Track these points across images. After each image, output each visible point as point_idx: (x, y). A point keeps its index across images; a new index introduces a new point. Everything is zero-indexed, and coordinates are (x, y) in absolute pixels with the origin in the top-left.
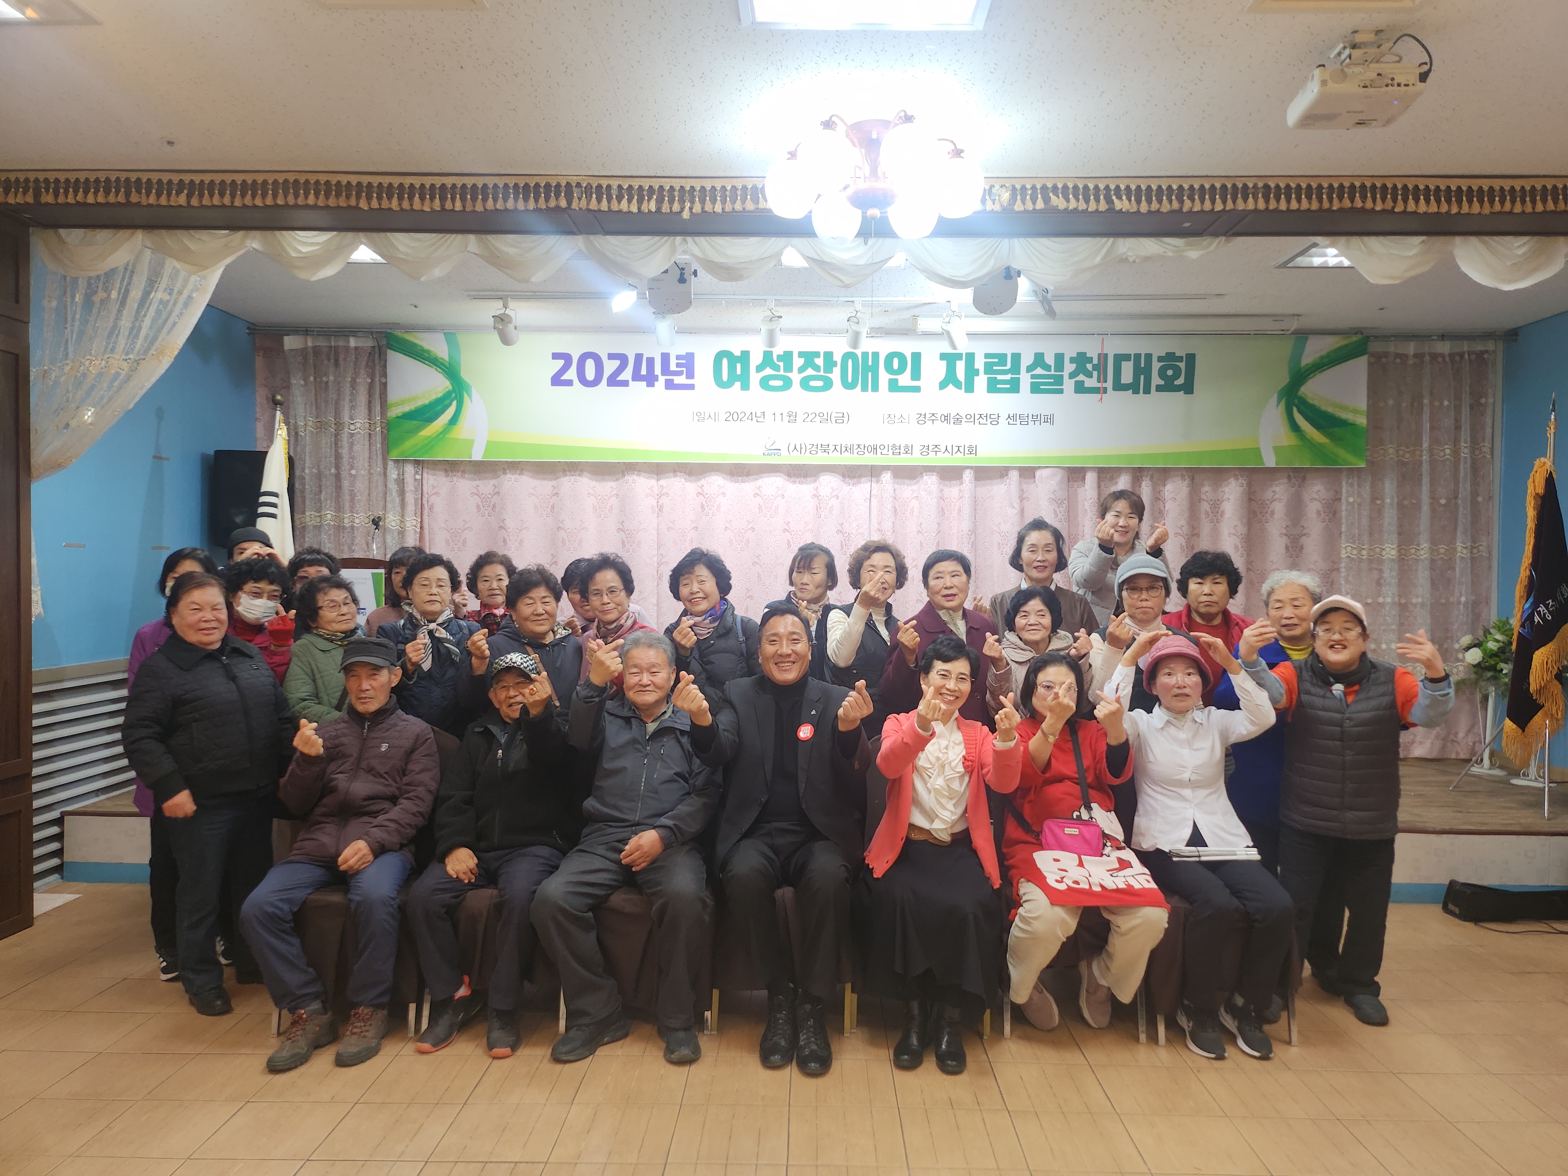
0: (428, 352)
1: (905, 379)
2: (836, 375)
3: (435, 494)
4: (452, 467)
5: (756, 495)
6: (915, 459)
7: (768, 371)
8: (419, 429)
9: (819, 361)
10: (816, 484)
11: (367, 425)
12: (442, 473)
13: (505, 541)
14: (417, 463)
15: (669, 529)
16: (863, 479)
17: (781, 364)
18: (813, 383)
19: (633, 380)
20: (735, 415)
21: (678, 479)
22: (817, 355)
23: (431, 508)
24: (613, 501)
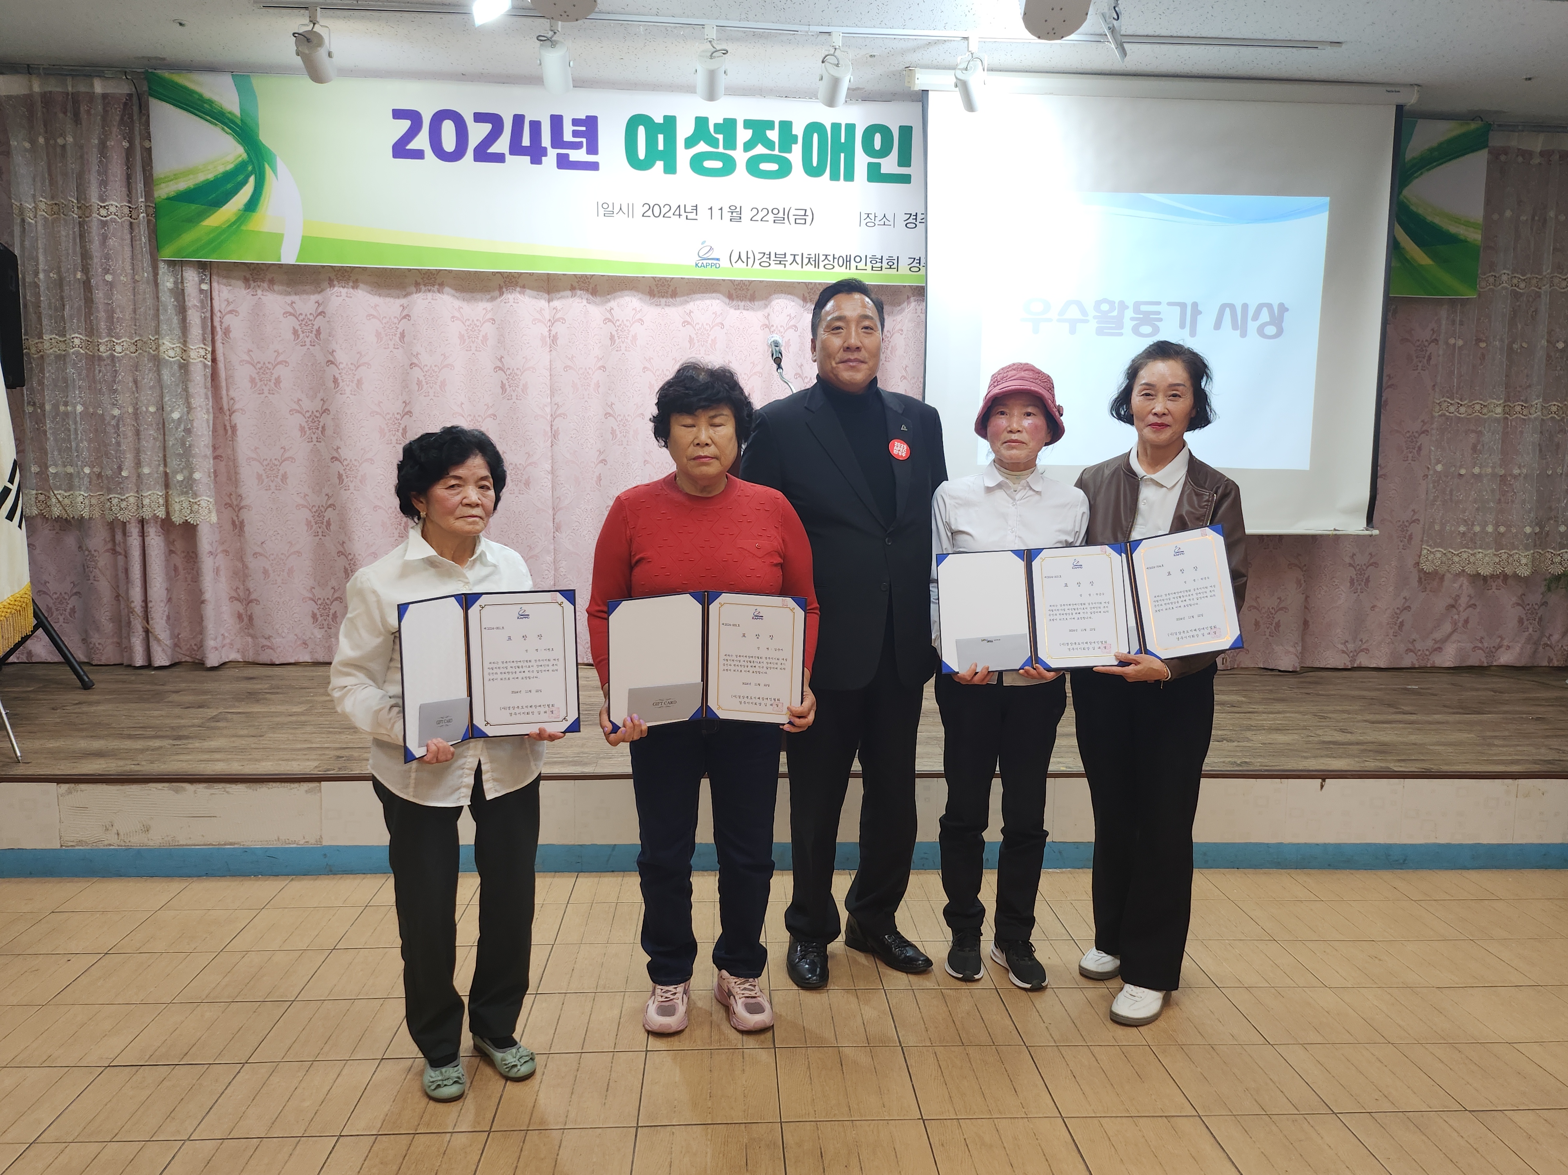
0: (210, 102)
1: (889, 164)
2: (795, 155)
3: (231, 312)
4: (255, 275)
5: (686, 323)
6: (901, 275)
8: (201, 216)
10: (768, 310)
11: (126, 210)
12: (240, 283)
13: (335, 381)
14: (203, 267)
15: (566, 368)
17: (720, 137)
18: (764, 166)
19: (512, 153)
20: (657, 209)
21: (576, 300)
22: (770, 125)
23: (227, 332)
24: (488, 329)
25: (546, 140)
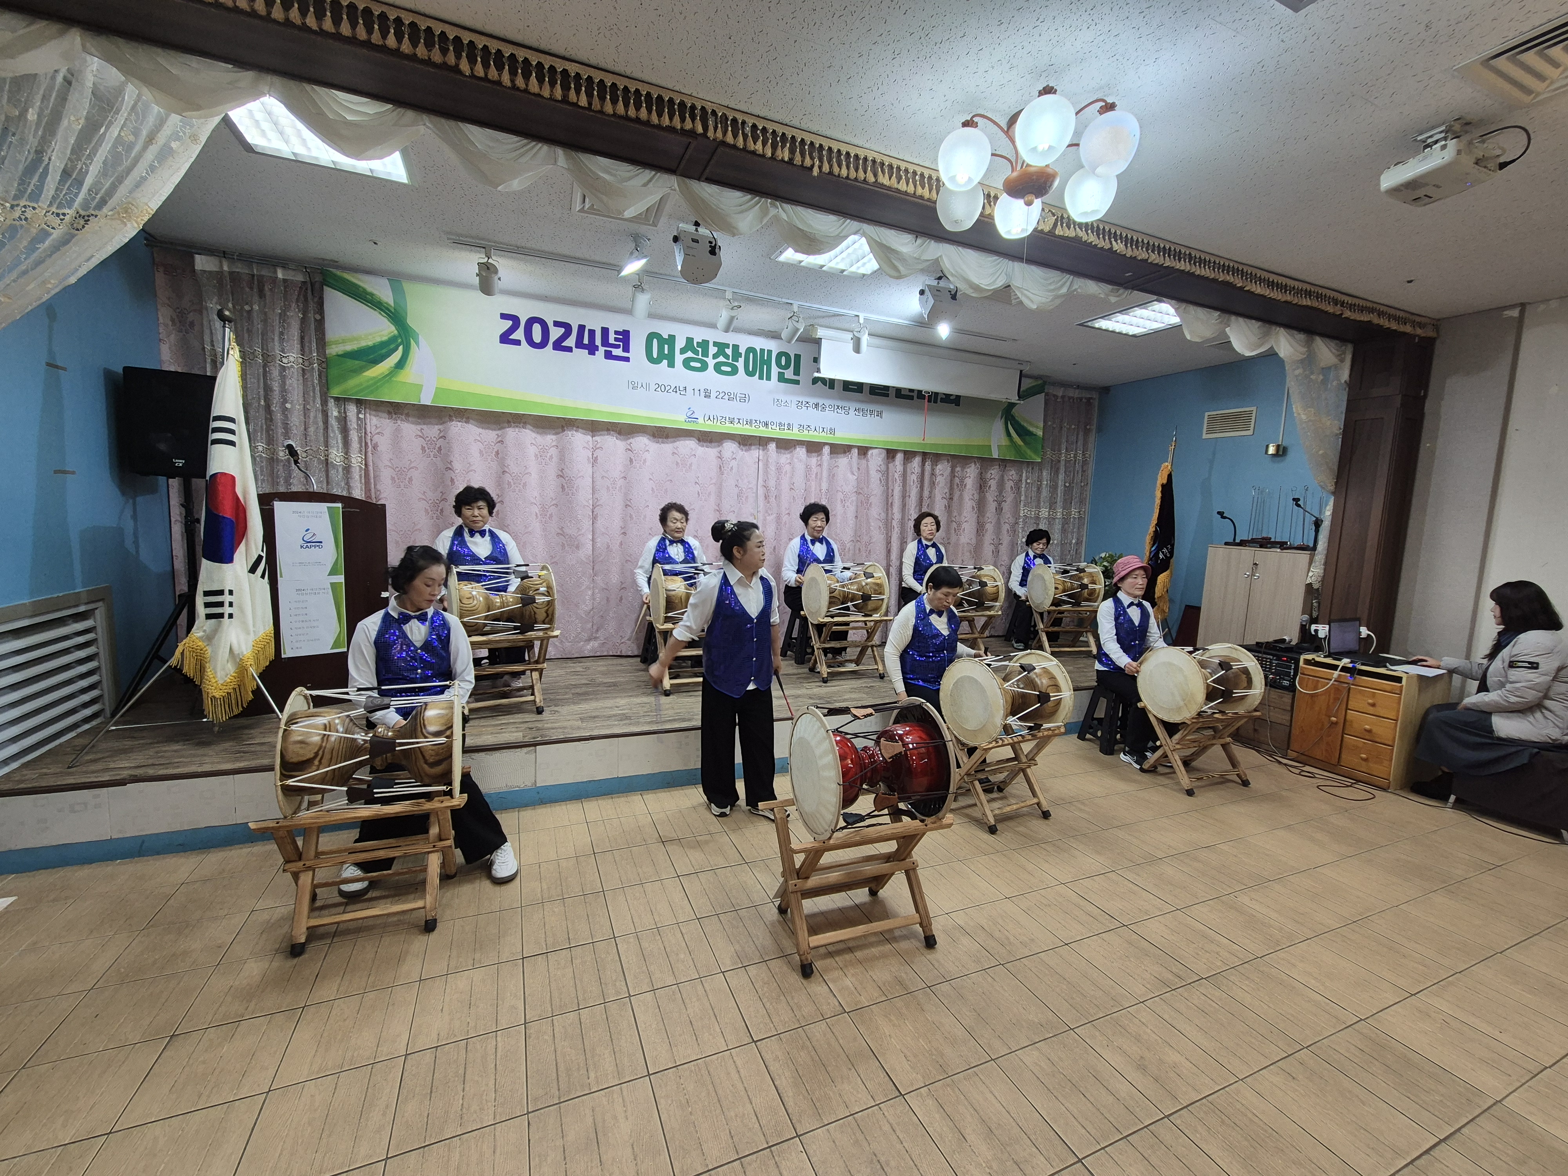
0: (372, 295)
1: (789, 374)
2: (740, 364)
3: (378, 433)
4: (395, 409)
5: (673, 453)
6: (794, 434)
7: (690, 354)
8: (363, 369)
9: (729, 352)
10: (720, 448)
11: (301, 361)
12: (386, 415)
13: (452, 480)
14: (359, 402)
15: (602, 477)
16: (753, 447)
17: (700, 350)
18: (724, 368)
19: (576, 347)
20: (663, 387)
21: (609, 437)
22: (727, 346)
23: (375, 447)
24: (553, 451)
25: (598, 342)
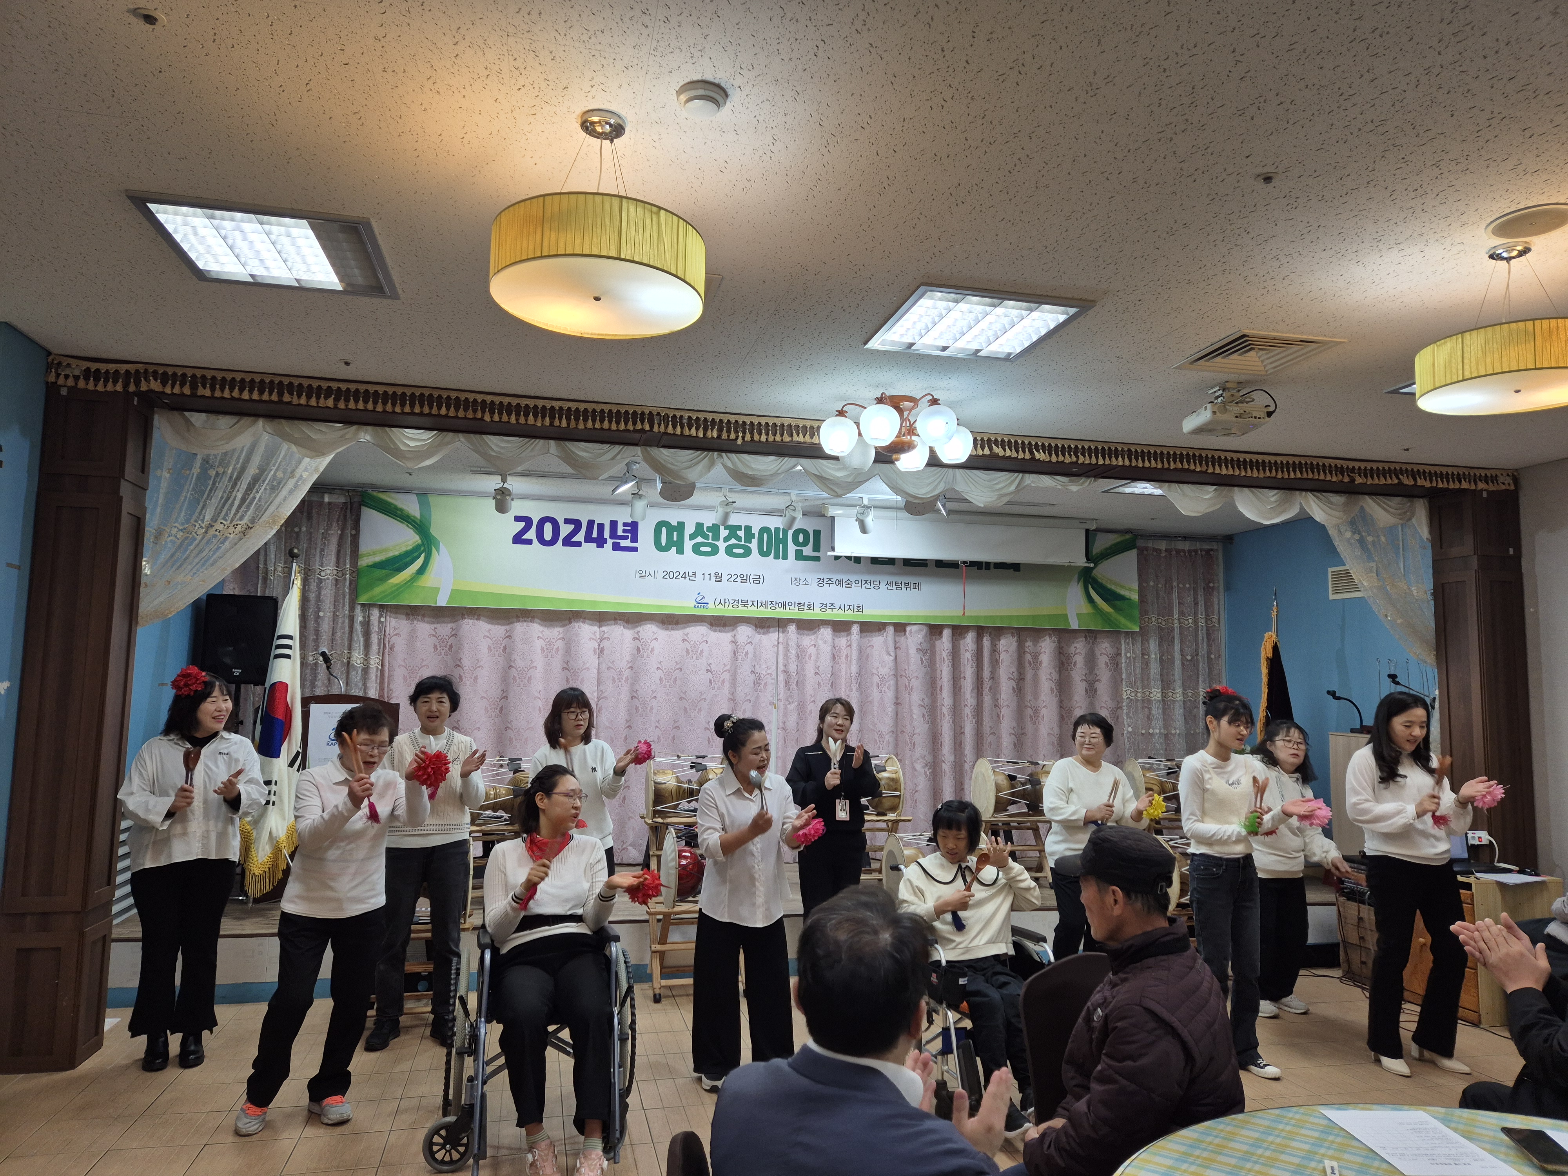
0: (401, 510)
1: (808, 551)
2: (754, 545)
3: (396, 635)
4: (413, 612)
5: (684, 640)
6: (816, 614)
7: (699, 539)
8: (388, 577)
9: (741, 533)
10: (735, 633)
11: (335, 572)
12: (404, 617)
14: (382, 607)
15: (609, 668)
16: (772, 629)
17: (710, 534)
18: (736, 551)
19: (585, 541)
20: (671, 574)
21: (617, 626)
22: (739, 528)
23: (391, 648)
24: (560, 644)
25: (607, 534)
